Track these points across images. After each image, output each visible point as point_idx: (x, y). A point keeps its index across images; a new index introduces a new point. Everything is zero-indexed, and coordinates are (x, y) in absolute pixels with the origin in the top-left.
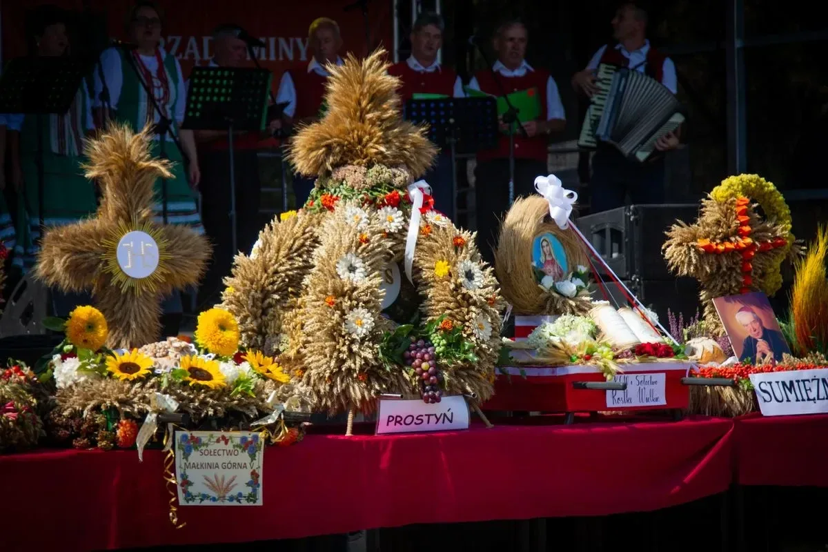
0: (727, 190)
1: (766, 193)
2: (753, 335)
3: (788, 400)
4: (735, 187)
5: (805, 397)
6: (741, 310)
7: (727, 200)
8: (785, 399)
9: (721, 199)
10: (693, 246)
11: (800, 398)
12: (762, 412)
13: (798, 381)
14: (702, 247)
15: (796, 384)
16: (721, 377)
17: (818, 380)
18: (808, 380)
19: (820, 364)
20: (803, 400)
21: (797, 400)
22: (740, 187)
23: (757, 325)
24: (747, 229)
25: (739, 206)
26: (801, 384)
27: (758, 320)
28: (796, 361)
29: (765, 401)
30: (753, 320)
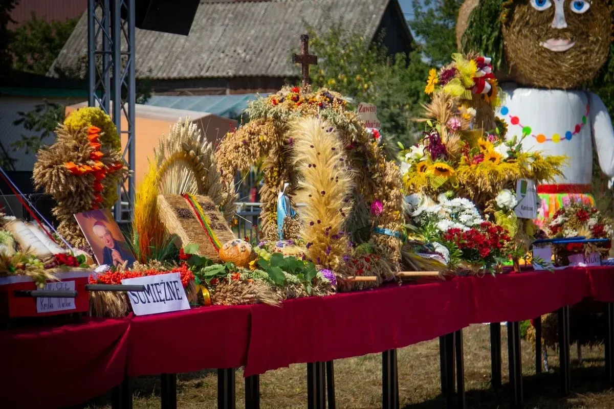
0: (81, 120)
1: (105, 124)
2: (107, 245)
3: (149, 302)
4: (86, 118)
5: (159, 299)
6: (96, 224)
7: (81, 129)
8: (147, 301)
9: (75, 128)
10: (62, 168)
11: (156, 300)
12: (135, 313)
13: (152, 285)
14: (70, 169)
15: (151, 287)
16: (104, 283)
17: (164, 283)
18: (158, 284)
19: (160, 270)
20: (158, 301)
21: (154, 301)
22: (90, 118)
23: (109, 237)
24: (99, 154)
25: (90, 134)
26: (154, 286)
27: (108, 233)
28: (144, 267)
29: (135, 303)
30: (105, 233)
